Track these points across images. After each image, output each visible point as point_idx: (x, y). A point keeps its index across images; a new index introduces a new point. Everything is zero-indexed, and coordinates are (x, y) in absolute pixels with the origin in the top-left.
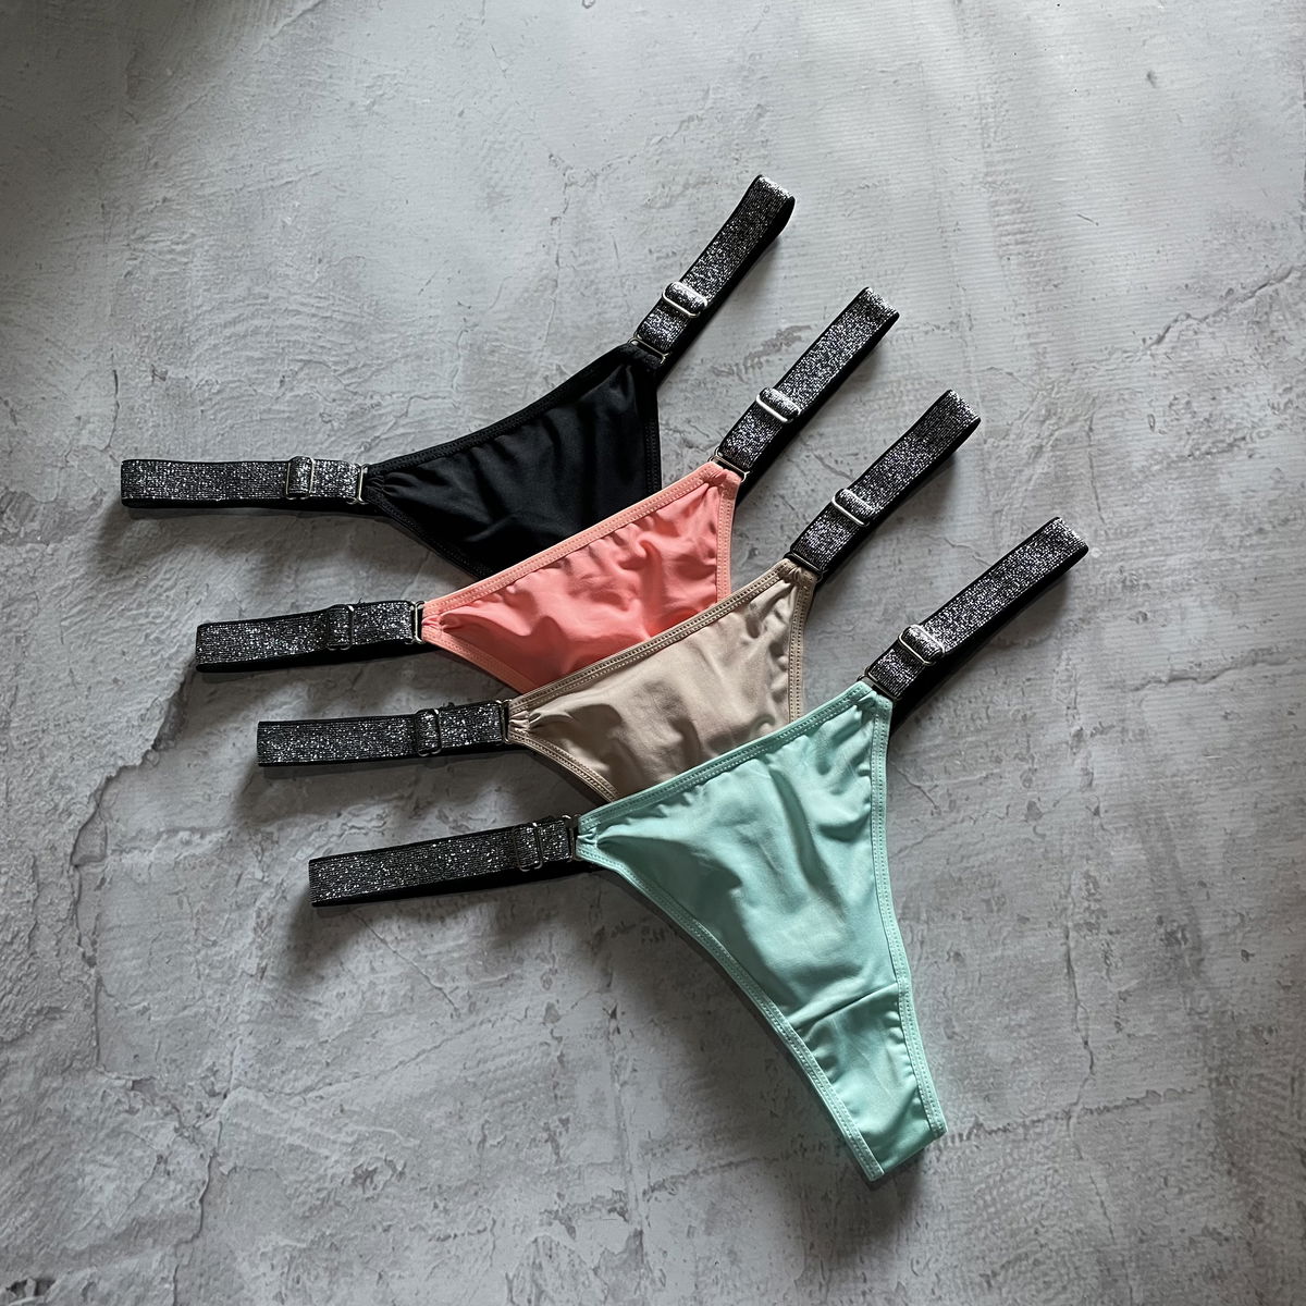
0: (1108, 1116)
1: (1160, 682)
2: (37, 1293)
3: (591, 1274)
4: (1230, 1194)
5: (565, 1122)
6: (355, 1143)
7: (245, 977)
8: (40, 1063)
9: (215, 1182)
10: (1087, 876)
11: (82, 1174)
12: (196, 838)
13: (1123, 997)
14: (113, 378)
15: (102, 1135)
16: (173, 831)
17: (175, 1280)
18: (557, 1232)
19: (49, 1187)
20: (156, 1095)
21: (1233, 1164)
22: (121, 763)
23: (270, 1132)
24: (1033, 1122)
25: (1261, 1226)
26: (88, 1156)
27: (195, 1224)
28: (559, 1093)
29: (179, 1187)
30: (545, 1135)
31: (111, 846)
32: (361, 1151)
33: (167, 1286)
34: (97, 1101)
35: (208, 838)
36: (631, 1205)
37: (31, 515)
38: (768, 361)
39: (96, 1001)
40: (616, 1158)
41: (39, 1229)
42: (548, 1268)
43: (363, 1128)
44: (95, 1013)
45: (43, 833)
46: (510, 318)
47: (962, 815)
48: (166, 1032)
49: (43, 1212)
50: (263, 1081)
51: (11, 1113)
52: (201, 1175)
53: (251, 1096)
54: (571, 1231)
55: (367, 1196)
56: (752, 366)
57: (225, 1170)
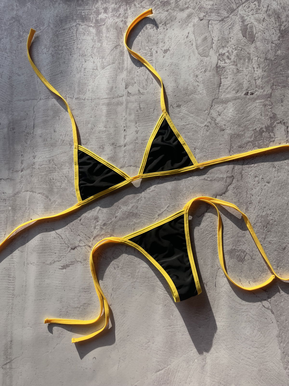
0: (33, 98)
1: (3, 179)
2: (248, 92)
3: (136, 82)
4: (14, 81)
5: (137, 111)
6: (180, 113)
7: (199, 148)
8: (244, 137)
9: (209, 109)
10: (26, 143)
11: (236, 114)
12: (206, 178)
13: (25, 119)
14: (216, 285)
15: (232, 121)
16: (211, 180)
17: (219, 92)
18: (142, 91)
19: (244, 112)
20: (220, 128)
21: (12, 86)
22: (222, 197)
23: (197, 117)
24: (47, 99)
25: (10, 75)
26: (235, 117)
27: (214, 102)
28: (138, 117)
29: (216, 109)
30: (141, 109)
31: (225, 180)
32: (179, 111)
33: (221, 91)
34: (232, 128)
35: (204, 178)
36: (126, 94)
37: (238, 256)
38: (69, 263)
39: (231, 148)
40: (128, 103)
41: (246, 105)
42: (144, 84)
43: (178, 115)
44: (231, 146)
45: (239, 184)
46: (124, 283)
47: (48, 158)
48: (216, 140)
49: (245, 108)
50: (197, 127)
51: (251, 128)
52: (212, 111)
53: (200, 125)
54: (139, 91)
55: (178, 103)
56: (73, 262)
57: (207, 111)
